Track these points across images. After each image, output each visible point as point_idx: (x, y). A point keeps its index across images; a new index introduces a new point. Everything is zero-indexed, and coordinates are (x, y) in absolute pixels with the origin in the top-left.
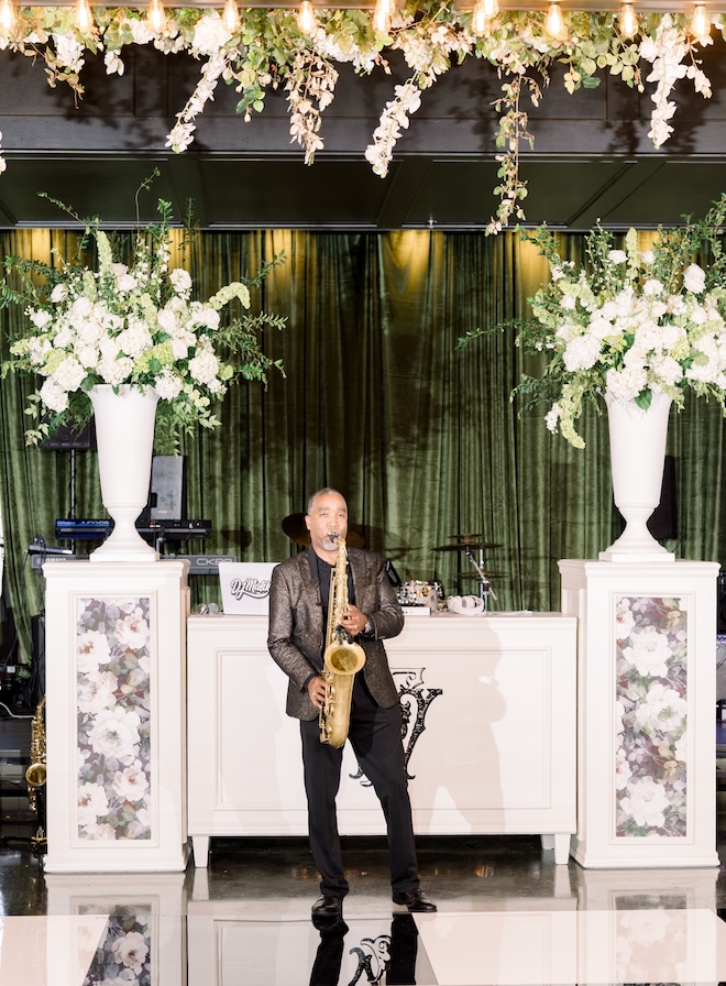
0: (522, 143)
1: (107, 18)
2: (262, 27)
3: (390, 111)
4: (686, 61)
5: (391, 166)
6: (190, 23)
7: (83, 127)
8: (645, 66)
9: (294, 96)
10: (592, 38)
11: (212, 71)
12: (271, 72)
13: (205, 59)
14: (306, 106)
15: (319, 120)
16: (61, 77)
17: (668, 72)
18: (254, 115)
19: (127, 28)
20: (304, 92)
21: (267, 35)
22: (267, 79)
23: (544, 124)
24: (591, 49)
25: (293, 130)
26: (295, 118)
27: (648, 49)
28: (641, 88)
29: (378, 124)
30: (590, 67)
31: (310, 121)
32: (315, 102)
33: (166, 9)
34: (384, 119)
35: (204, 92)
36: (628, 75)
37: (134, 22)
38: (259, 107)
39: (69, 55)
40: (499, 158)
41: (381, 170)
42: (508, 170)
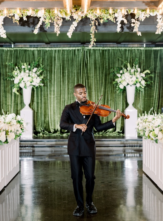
0: (95, 32)
1: (23, 11)
2: (49, 12)
3: (72, 26)
4: (123, 17)
5: (72, 36)
6: (37, 12)
7: (24, 27)
8: (116, 18)
9: (55, 24)
10: (106, 13)
11: (41, 20)
12: (51, 20)
13: (40, 18)
14: (57, 26)
15: (59, 28)
16: (15, 21)
17: (120, 19)
18: (48, 27)
19: (26, 13)
20: (57, 23)
21: (50, 14)
22: (50, 21)
23: (107, 26)
24: (106, 15)
25: (55, 30)
26: (55, 28)
27: (116, 15)
28: (115, 22)
29: (69, 29)
30: (106, 19)
31: (58, 28)
32: (59, 25)
33: (33, 10)
34: (71, 28)
35: (40, 23)
36: (112, 20)
37: (27, 12)
38: (49, 26)
39: (17, 18)
40: (91, 34)
41: (70, 37)
42: (92, 36)
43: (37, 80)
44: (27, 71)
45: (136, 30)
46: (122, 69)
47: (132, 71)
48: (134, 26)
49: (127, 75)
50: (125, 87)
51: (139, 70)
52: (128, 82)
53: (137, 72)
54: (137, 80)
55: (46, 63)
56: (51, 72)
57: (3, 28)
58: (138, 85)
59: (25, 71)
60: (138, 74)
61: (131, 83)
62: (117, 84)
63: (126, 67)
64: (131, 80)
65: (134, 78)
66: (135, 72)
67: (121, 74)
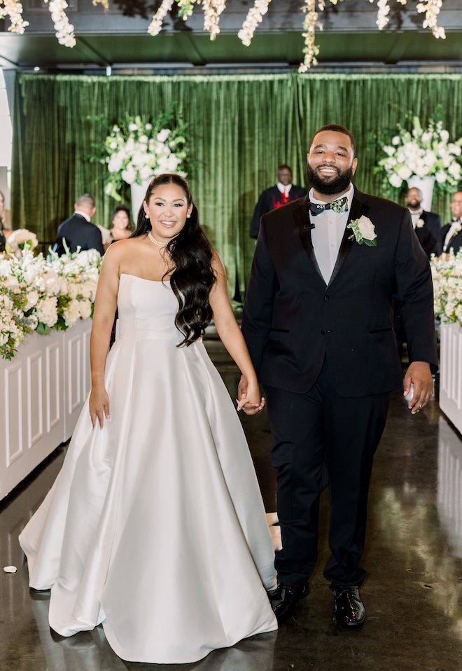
0: (316, 28)
3: (253, 13)
9: (206, 7)
14: (212, 12)
15: (218, 19)
18: (188, 16)
20: (211, 6)
25: (205, 24)
26: (206, 18)
28: (372, 1)
29: (245, 19)
31: (213, 19)
32: (216, 11)
34: (249, 17)
35: (166, 6)
38: (190, 13)
40: (304, 35)
41: (247, 43)
42: (309, 41)
43: (168, 162)
44: (143, 139)
45: (430, 22)
46: (397, 132)
47: (426, 137)
48: (426, 11)
49: (410, 148)
50: (405, 183)
51: (445, 135)
52: (412, 167)
53: (439, 140)
54: (439, 163)
55: (193, 117)
56: (207, 140)
57: (66, 19)
58: (441, 178)
59: (136, 138)
60: (441, 148)
61: (421, 172)
62: (384, 173)
63: (409, 127)
64: (421, 162)
65: (430, 159)
66: (433, 140)
67: (396, 147)
